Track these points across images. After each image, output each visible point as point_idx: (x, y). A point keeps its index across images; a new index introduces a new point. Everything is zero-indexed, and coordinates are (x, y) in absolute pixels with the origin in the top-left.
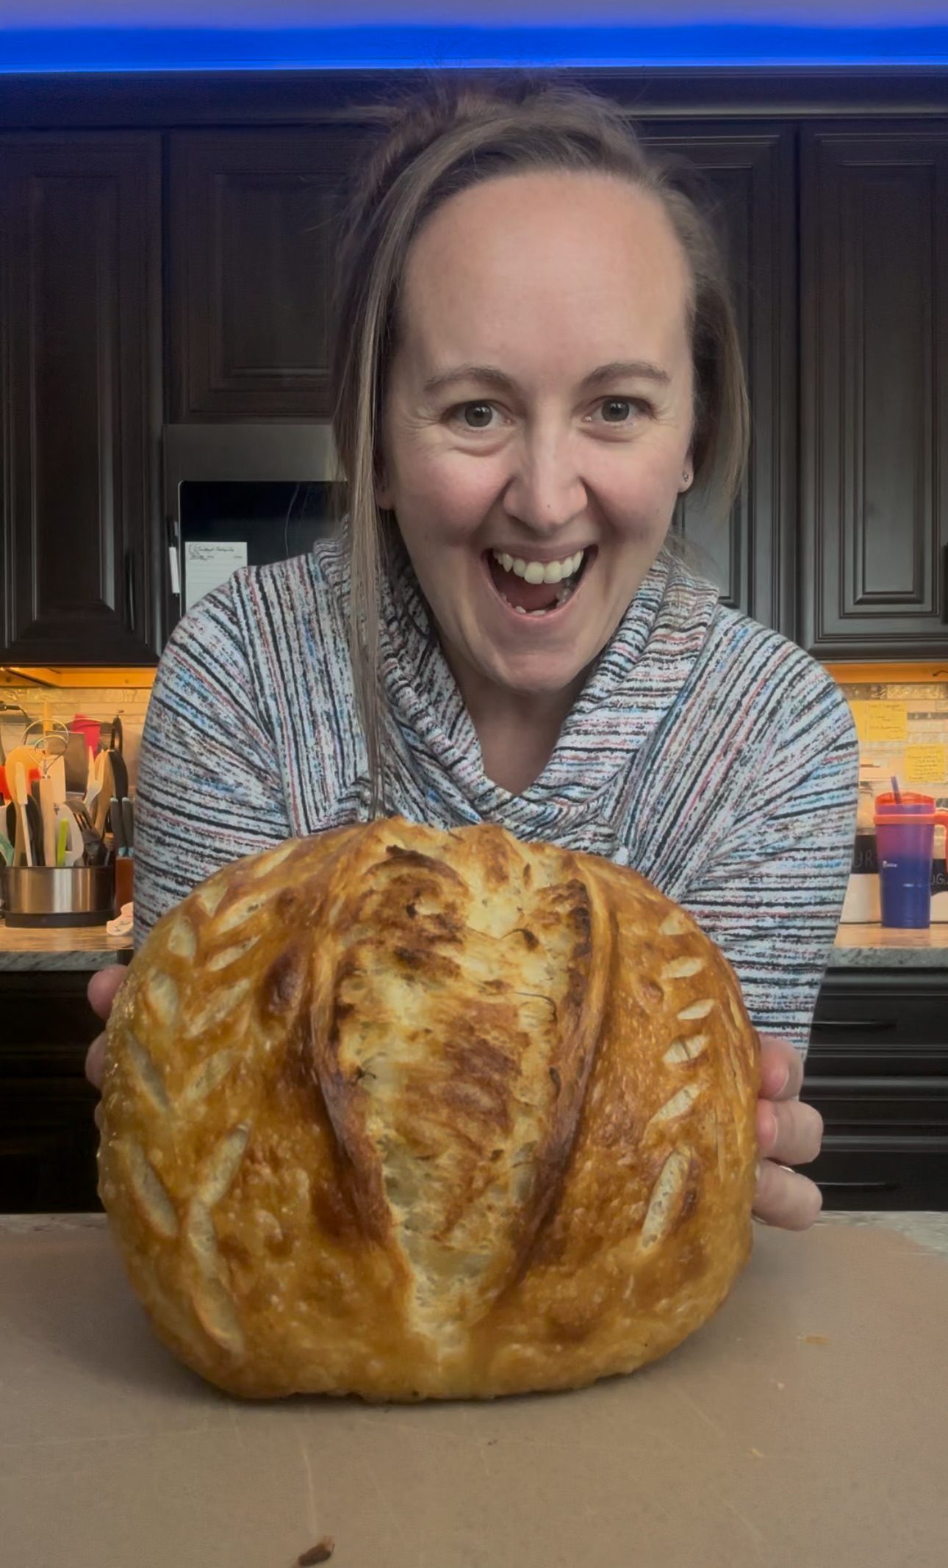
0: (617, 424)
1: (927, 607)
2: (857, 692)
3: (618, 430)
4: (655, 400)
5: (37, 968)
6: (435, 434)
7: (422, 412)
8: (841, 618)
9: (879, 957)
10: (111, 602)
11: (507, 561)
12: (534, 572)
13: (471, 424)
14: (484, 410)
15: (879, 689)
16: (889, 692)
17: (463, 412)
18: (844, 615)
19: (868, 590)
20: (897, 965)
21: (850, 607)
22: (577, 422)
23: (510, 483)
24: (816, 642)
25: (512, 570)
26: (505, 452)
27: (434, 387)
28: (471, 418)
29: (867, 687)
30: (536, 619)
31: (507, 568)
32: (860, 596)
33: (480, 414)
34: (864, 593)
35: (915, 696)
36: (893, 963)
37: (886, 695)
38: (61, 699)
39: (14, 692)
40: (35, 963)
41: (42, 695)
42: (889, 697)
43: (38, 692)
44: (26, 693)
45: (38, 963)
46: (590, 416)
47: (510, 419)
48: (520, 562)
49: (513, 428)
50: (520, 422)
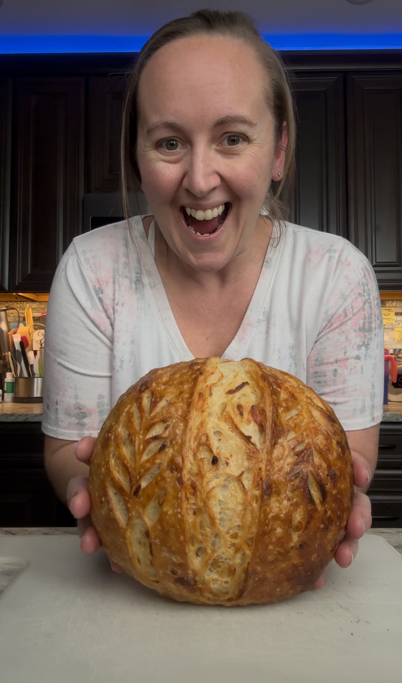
0: (235, 146)
3: (233, 149)
4: (249, 134)
5: (27, 421)
6: (153, 155)
7: (147, 145)
9: (387, 417)
11: (189, 211)
12: (200, 215)
13: (169, 149)
14: (174, 142)
17: (165, 144)
19: (378, 261)
20: (396, 421)
22: (214, 146)
23: (185, 175)
25: (191, 215)
26: (182, 162)
27: (150, 132)
28: (169, 146)
30: (204, 238)
31: (189, 214)
32: (375, 263)
33: (172, 145)
35: (397, 305)
36: (394, 420)
37: (385, 305)
38: (38, 306)
39: (18, 304)
40: (26, 418)
41: (30, 304)
42: (387, 306)
43: (28, 303)
44: (23, 304)
45: (27, 419)
46: (221, 143)
47: (185, 146)
48: (193, 211)
49: (186, 150)
50: (189, 147)
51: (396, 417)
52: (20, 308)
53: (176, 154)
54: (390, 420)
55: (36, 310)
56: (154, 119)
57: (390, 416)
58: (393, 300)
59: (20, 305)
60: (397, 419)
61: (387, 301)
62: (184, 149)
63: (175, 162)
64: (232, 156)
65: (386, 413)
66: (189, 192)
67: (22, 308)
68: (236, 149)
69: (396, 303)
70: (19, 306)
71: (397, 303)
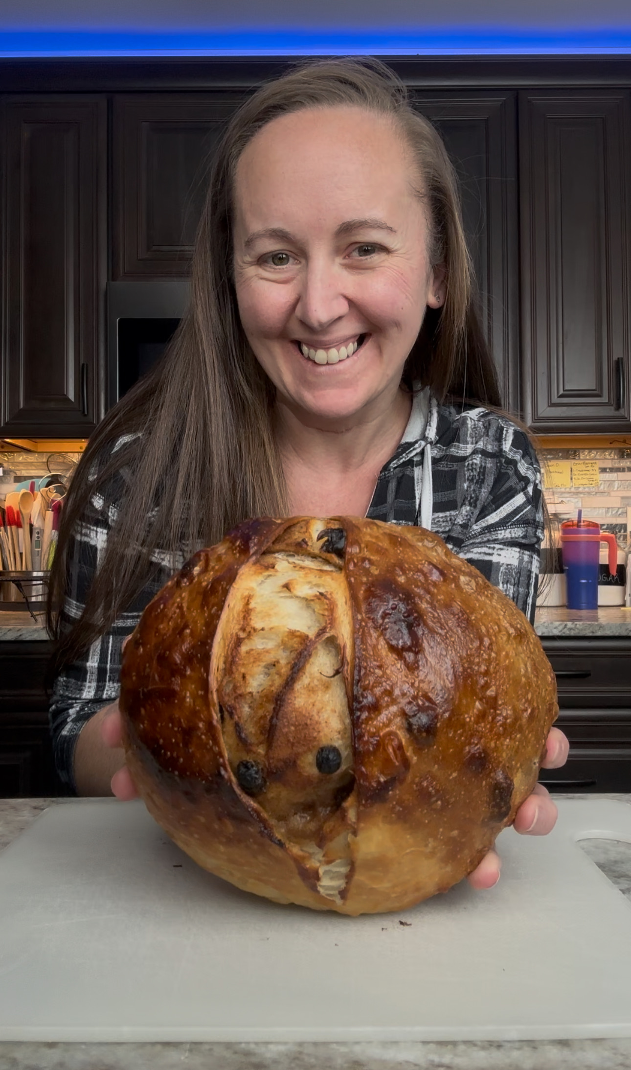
0: (368, 257)
1: (605, 399)
2: (560, 454)
4: (388, 244)
5: (20, 638)
6: (252, 271)
7: (247, 260)
8: (549, 406)
9: (578, 629)
10: (71, 396)
11: (305, 348)
12: (320, 356)
13: (275, 264)
14: (284, 256)
15: (575, 452)
16: (581, 455)
18: (551, 405)
19: (566, 388)
21: (555, 399)
22: (339, 260)
23: (298, 300)
24: (533, 422)
26: (295, 281)
27: (249, 243)
28: (276, 261)
29: (568, 451)
32: (561, 392)
33: (281, 259)
34: (564, 391)
35: (598, 457)
37: (579, 457)
38: (37, 460)
39: (6, 455)
40: (19, 635)
41: (25, 457)
42: (581, 458)
43: (22, 455)
44: (14, 456)
45: (21, 635)
46: (349, 255)
47: (298, 260)
48: (312, 351)
49: (299, 266)
50: (303, 261)
51: (591, 629)
52: (7, 462)
53: (287, 272)
54: (582, 634)
55: (34, 466)
56: (256, 226)
57: (581, 627)
58: (590, 449)
59: (8, 458)
60: (593, 632)
61: (581, 451)
62: (296, 264)
63: (285, 282)
64: (362, 271)
65: (576, 623)
66: (305, 324)
67: (12, 463)
68: (368, 260)
69: (595, 453)
70: (6, 459)
71: (597, 453)
